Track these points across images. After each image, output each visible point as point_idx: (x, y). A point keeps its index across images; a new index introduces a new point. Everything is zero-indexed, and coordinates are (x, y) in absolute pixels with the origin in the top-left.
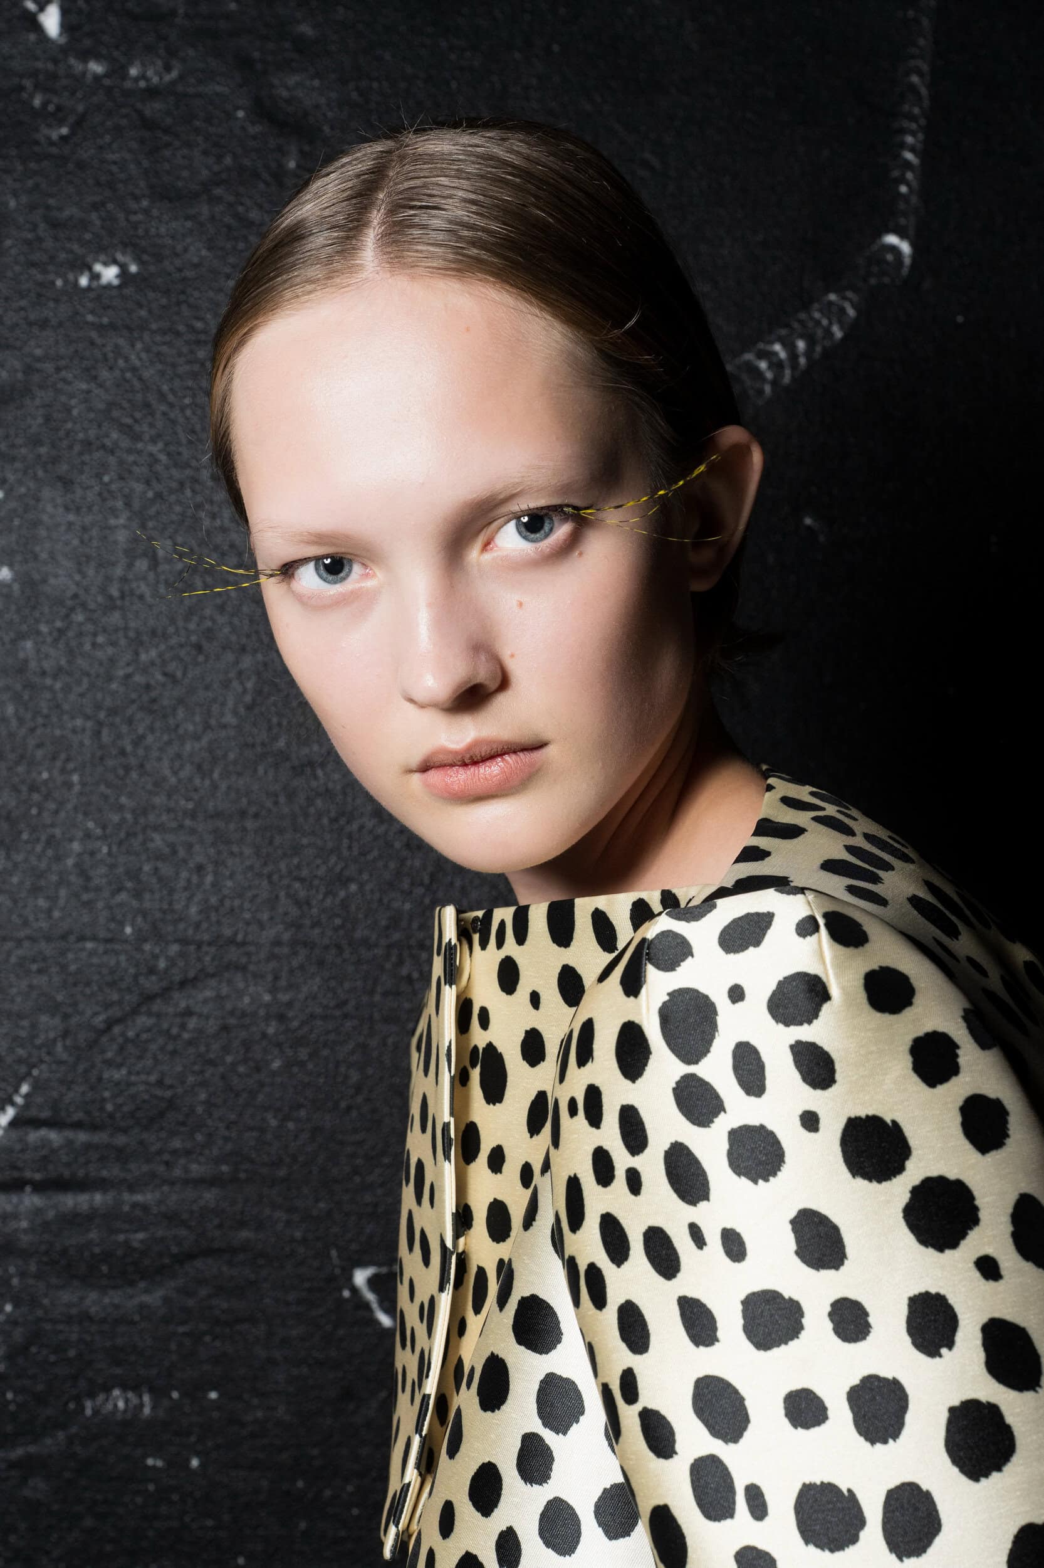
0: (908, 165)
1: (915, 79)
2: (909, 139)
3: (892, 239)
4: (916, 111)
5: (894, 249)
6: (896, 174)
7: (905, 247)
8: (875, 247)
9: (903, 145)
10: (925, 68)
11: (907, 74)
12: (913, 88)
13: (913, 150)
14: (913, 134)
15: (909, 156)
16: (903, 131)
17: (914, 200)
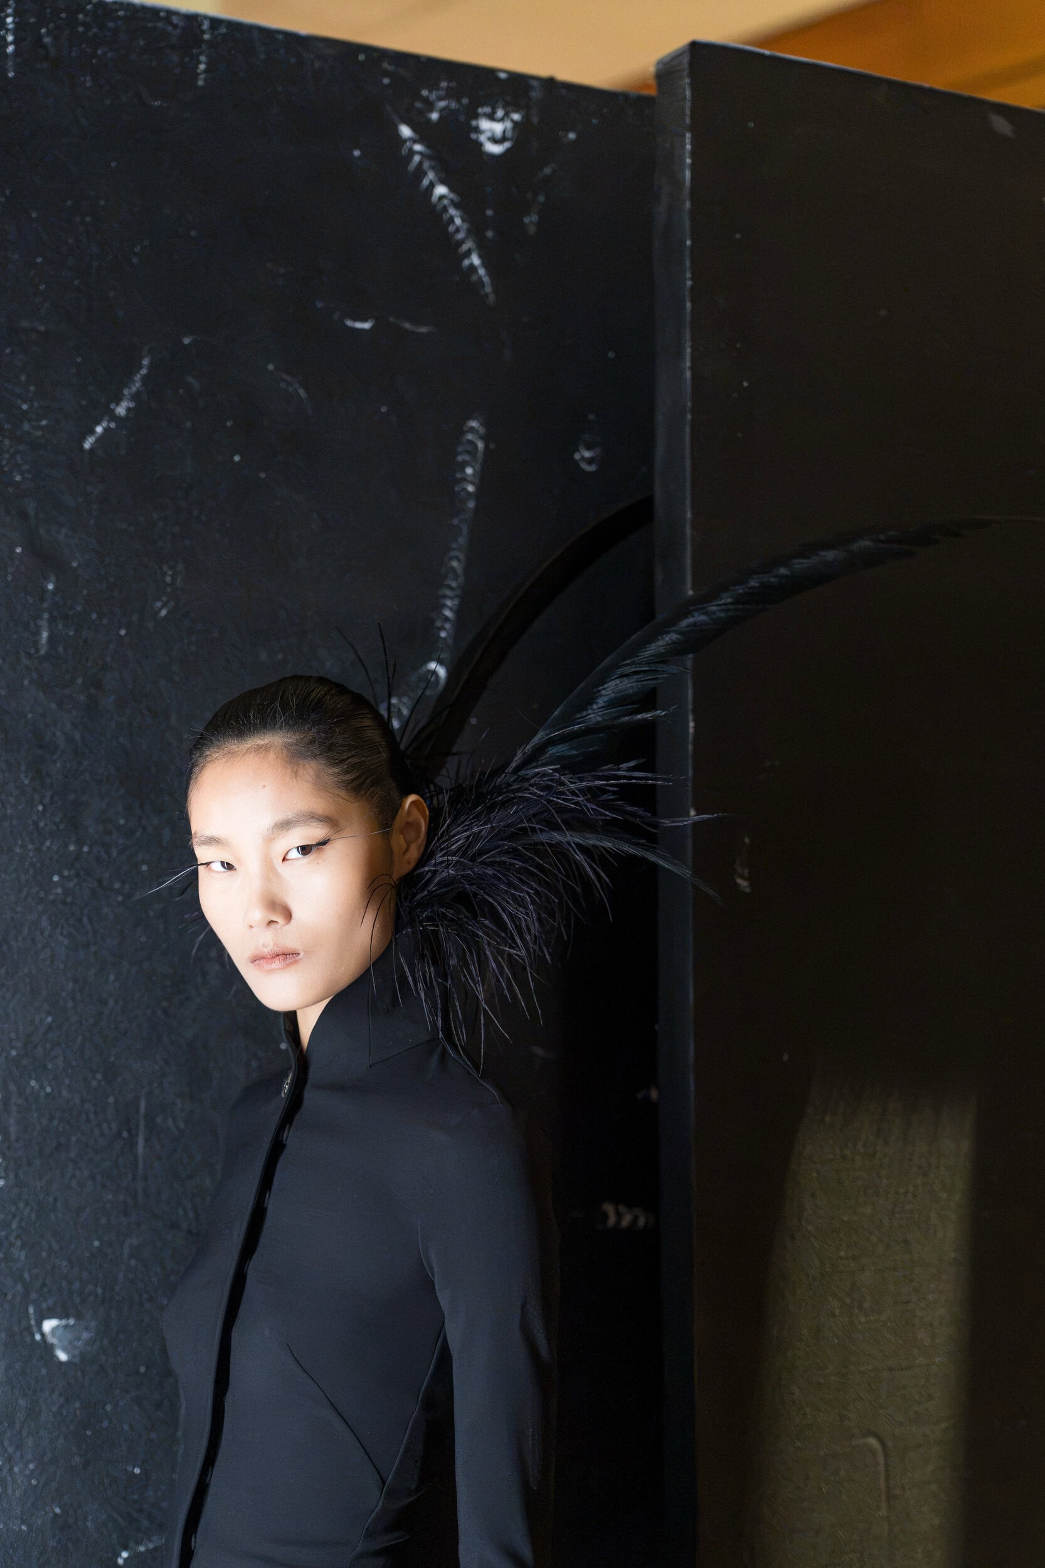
0: (447, 619)
1: (455, 564)
2: (449, 603)
3: (433, 665)
4: (454, 584)
5: (434, 672)
6: (438, 624)
7: (442, 672)
8: (424, 669)
9: (444, 606)
10: (462, 556)
11: (451, 559)
12: (453, 569)
13: (451, 609)
14: (451, 598)
15: (448, 613)
16: (445, 597)
17: (450, 641)
